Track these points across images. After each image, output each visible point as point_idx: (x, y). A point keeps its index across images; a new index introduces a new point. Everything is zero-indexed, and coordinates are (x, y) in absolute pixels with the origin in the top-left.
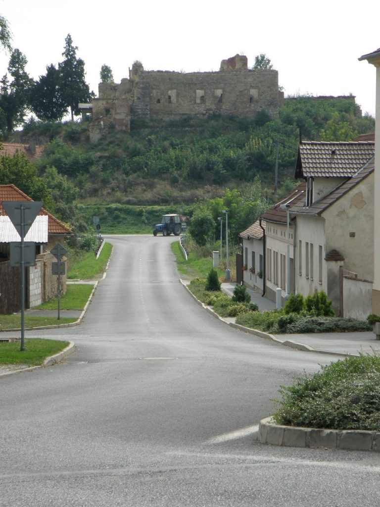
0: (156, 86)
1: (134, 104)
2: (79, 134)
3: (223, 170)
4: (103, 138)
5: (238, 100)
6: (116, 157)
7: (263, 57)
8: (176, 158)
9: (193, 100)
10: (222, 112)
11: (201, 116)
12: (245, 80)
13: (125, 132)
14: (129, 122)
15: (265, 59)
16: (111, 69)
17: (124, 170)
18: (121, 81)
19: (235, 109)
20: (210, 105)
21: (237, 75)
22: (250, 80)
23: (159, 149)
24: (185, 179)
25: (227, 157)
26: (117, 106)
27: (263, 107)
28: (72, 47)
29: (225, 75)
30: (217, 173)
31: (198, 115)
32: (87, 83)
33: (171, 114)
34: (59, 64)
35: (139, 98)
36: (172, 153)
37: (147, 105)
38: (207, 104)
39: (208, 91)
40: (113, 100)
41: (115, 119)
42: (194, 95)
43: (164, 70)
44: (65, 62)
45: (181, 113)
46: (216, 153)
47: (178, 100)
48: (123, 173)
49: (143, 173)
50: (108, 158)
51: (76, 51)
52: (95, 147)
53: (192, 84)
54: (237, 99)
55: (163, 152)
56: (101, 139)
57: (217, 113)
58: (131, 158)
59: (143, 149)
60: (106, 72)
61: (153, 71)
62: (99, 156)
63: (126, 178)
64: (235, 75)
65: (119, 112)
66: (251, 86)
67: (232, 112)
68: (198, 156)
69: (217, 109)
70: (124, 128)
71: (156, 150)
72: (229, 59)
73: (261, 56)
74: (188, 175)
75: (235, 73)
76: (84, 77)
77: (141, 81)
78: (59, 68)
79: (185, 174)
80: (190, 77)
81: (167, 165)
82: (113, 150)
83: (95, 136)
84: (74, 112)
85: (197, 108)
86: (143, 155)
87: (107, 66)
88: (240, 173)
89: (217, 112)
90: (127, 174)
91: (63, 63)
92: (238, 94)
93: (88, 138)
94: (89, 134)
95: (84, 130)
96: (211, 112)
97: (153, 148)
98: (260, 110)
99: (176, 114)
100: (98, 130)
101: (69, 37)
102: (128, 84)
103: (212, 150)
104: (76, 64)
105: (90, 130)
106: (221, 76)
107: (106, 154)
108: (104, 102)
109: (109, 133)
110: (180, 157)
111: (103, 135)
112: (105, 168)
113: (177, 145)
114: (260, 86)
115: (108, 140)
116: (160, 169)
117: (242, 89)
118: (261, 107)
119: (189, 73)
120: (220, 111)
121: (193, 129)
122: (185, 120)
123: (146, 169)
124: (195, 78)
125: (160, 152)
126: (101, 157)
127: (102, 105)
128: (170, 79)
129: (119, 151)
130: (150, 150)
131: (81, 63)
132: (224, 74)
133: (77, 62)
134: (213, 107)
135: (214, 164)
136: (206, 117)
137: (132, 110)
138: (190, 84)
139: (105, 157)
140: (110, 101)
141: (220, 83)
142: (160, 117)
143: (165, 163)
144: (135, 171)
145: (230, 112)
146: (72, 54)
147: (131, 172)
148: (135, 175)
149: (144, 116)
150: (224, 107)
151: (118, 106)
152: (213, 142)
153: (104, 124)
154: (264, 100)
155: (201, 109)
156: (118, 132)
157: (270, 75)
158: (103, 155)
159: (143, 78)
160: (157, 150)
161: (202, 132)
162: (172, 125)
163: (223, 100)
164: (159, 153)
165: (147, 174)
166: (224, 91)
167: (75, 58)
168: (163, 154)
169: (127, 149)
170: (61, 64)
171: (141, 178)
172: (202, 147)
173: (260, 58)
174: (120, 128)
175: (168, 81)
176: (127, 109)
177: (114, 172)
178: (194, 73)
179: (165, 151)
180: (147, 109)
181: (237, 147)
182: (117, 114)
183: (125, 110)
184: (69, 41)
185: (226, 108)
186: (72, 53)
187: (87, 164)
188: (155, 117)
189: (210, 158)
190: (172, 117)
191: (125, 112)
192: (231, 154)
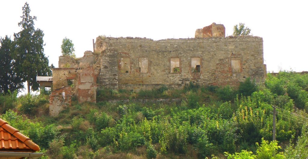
0: (125, 53)
1: (100, 74)
2: (37, 107)
3: (209, 143)
4: (66, 110)
5: (218, 70)
6: (81, 129)
7: (242, 27)
8: (152, 129)
9: (167, 69)
10: (200, 82)
11: (177, 86)
12: (226, 47)
13: (90, 104)
14: (95, 93)
15: (245, 28)
16: (73, 43)
17: (91, 143)
18: (85, 53)
19: (215, 80)
20: (187, 75)
21: (216, 42)
22: (231, 47)
23: (131, 120)
24: (163, 153)
25: (212, 129)
26: (81, 75)
27: (247, 77)
28: (30, 17)
29: (203, 42)
30: (202, 146)
31: (173, 86)
32: (46, 56)
33: (143, 85)
34: (15, 35)
35: (106, 67)
36: (147, 124)
37: (115, 75)
38: (183, 74)
39: (184, 59)
40: (77, 69)
41: (79, 89)
42: (168, 63)
43: (134, 37)
44: (22, 33)
45: (153, 83)
46: (198, 124)
47: (150, 69)
48: (89, 148)
49: (113, 147)
50: (72, 131)
51: (34, 20)
52: (55, 120)
53: (166, 51)
54: (217, 68)
55: (136, 123)
56: (63, 112)
57: (195, 84)
58: (99, 130)
59: (112, 120)
60: (67, 46)
61: (122, 37)
62: (60, 129)
63: (92, 153)
64: (214, 42)
65: (83, 82)
66: (232, 54)
67: (211, 82)
68: (178, 127)
69: (194, 79)
70: (89, 99)
71: (127, 121)
72: (204, 28)
73: (240, 25)
74: (167, 148)
75: (214, 39)
76: (43, 49)
77: (109, 48)
78: (15, 39)
79: (163, 148)
80: (163, 44)
81: (141, 138)
82: (77, 122)
83: (55, 108)
84: (31, 87)
85: (172, 78)
86: (113, 126)
87: (68, 40)
88: (228, 146)
89: (194, 82)
90: (94, 148)
91: (19, 33)
92: (218, 62)
93: (47, 111)
94: (49, 107)
95: (43, 102)
96: (188, 82)
97: (125, 119)
98: (243, 81)
99: (147, 85)
100: (59, 102)
101: (26, 6)
102: (92, 57)
103: (194, 120)
104: (34, 35)
105: (50, 101)
106: (198, 43)
107: (69, 127)
108: (66, 72)
109: (72, 105)
110: (157, 129)
111: (65, 107)
112: (67, 143)
113: (153, 116)
114: (243, 54)
115: (71, 112)
116: (133, 142)
117: (222, 58)
118: (244, 77)
119: (163, 40)
120: (197, 81)
121: (169, 100)
122: (159, 90)
123: (117, 142)
124: (169, 45)
125: (132, 123)
126: (62, 131)
127: (63, 75)
128: (141, 46)
129: (85, 123)
130: (121, 121)
131: (39, 33)
132: (201, 41)
133: (35, 32)
134: (190, 77)
135: (197, 136)
136: (182, 87)
137: (98, 80)
138: (164, 52)
139: (67, 130)
140: (74, 71)
141: (197, 50)
142: (130, 88)
143: (139, 135)
144: (103, 145)
145: (209, 82)
146: (30, 25)
147: (99, 145)
148: (104, 149)
149: (112, 87)
150: (202, 77)
151: (83, 75)
152: (194, 112)
153: (66, 94)
154: (247, 70)
155: (177, 79)
156: (82, 104)
157: (254, 42)
158: (65, 128)
159: (111, 45)
160: (129, 122)
161: (178, 103)
162: (144, 96)
163: (201, 69)
164: (131, 125)
165: (119, 148)
166: (202, 60)
167: (32, 28)
168: (136, 126)
169: (93, 121)
170: (17, 34)
171: (111, 153)
172: (181, 118)
173: (239, 27)
174: (85, 100)
175: (139, 48)
176: (93, 79)
177: (79, 146)
178: (169, 39)
179: (138, 122)
180: (115, 78)
181: (223, 118)
182: (81, 83)
183: (91, 79)
184: (27, 10)
185: (205, 77)
186: (30, 23)
187: (46, 138)
188: (124, 88)
189: (192, 130)
190: (144, 88)
191: (90, 81)
192: (217, 125)
